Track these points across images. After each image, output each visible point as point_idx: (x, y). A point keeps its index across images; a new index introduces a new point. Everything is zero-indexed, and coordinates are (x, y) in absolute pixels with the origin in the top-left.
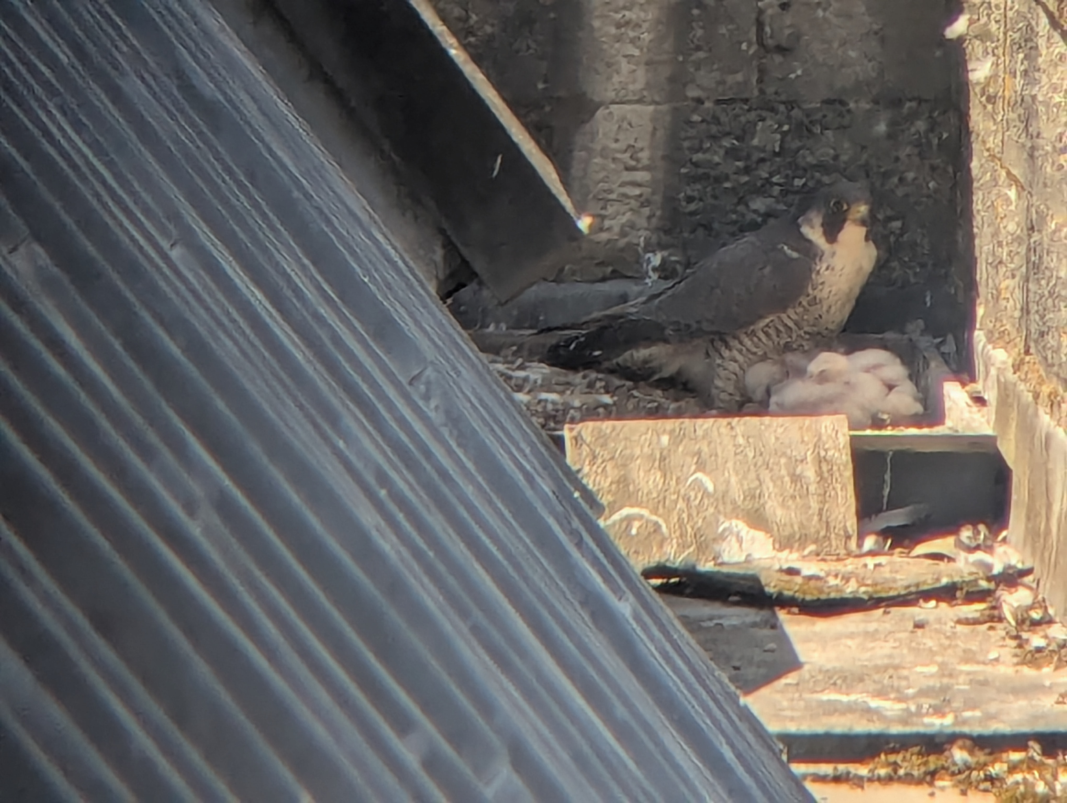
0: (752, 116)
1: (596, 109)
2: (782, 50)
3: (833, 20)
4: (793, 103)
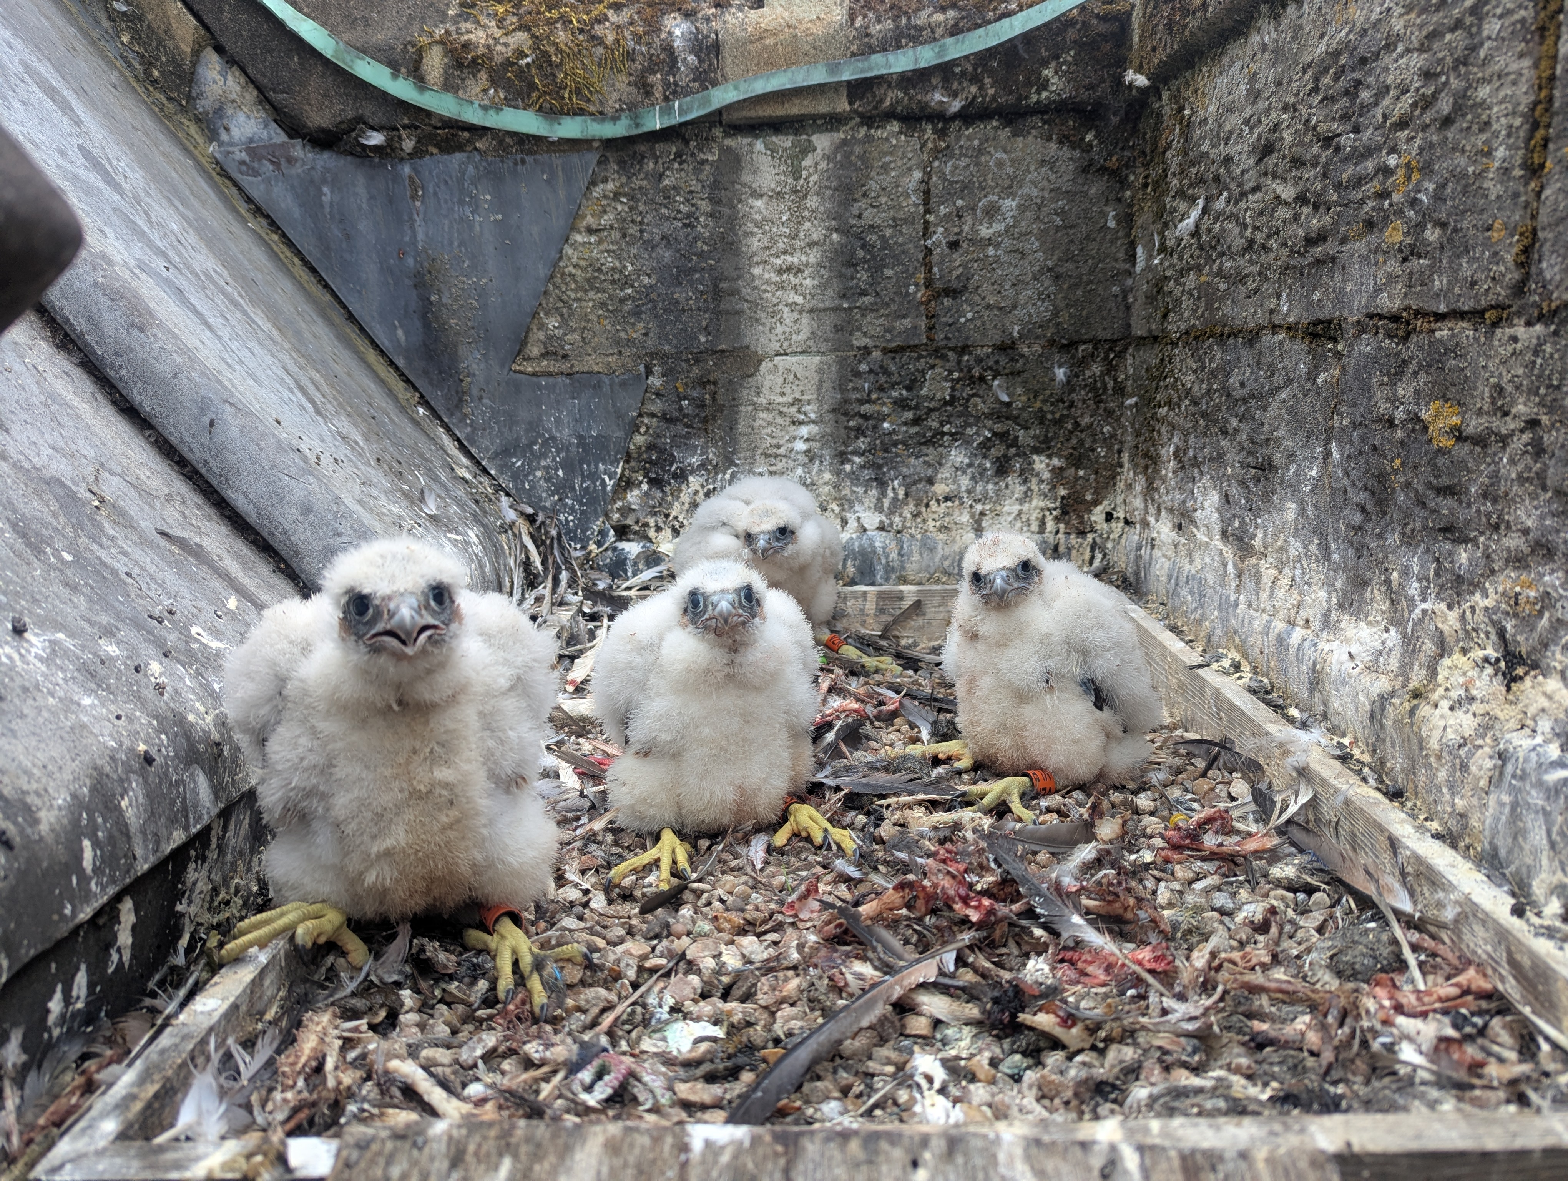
0: (921, 364)
1: (760, 362)
2: (952, 293)
3: (1005, 258)
4: (964, 349)
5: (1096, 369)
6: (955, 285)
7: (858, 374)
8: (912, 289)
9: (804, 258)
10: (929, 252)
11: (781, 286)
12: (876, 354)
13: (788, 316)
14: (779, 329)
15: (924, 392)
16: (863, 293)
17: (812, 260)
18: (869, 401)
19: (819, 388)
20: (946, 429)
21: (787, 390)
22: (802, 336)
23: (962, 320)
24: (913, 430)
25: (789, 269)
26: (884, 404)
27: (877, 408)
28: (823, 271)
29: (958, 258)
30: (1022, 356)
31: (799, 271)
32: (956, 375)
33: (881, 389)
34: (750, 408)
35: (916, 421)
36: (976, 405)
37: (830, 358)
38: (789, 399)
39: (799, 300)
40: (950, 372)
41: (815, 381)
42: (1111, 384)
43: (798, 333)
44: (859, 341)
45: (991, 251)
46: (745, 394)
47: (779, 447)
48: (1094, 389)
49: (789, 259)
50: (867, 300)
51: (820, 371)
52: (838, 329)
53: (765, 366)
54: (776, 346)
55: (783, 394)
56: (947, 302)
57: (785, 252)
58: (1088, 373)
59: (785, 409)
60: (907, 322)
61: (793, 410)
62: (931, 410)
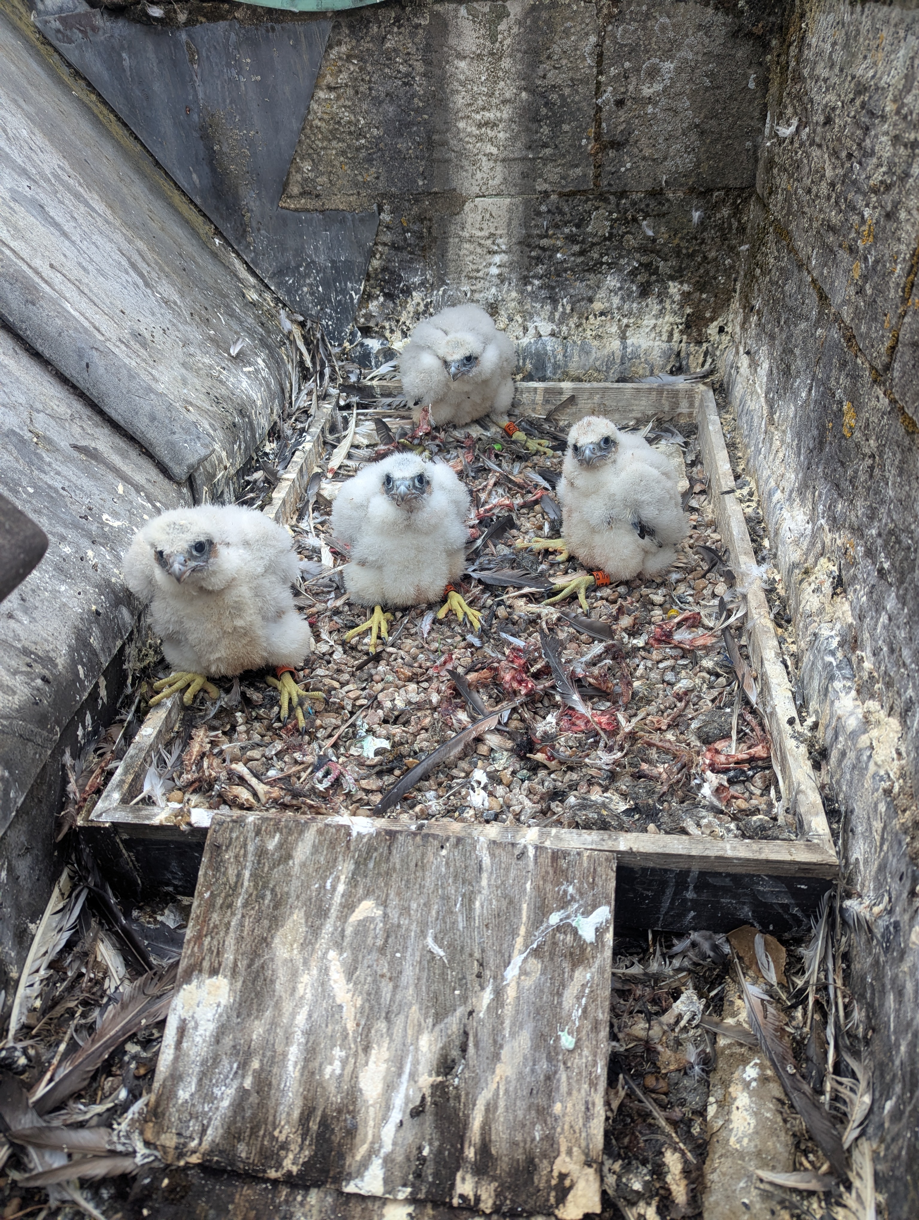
0: (588, 206)
1: (464, 202)
2: (617, 145)
3: (660, 116)
4: (623, 194)
5: (725, 212)
6: (619, 138)
7: (539, 214)
8: (584, 141)
9: (498, 114)
10: (599, 109)
11: (480, 139)
12: (554, 197)
13: (486, 164)
14: (479, 175)
15: (589, 229)
16: (545, 146)
17: (505, 116)
18: (546, 236)
19: (509, 225)
20: (604, 259)
21: (485, 226)
22: (497, 182)
23: (623, 169)
24: (580, 260)
25: (486, 124)
26: (558, 238)
27: (552, 242)
28: (513, 126)
29: (623, 115)
30: (668, 200)
31: (495, 125)
32: (615, 215)
33: (557, 226)
34: (457, 240)
35: (582, 253)
36: (628, 241)
37: (518, 200)
38: (485, 233)
39: (494, 150)
40: (611, 213)
41: (506, 219)
42: (735, 225)
43: (493, 178)
44: (541, 186)
45: (650, 109)
46: (453, 229)
47: (478, 271)
48: (722, 229)
49: (487, 114)
50: (548, 151)
51: (510, 211)
52: (524, 176)
53: (468, 206)
54: (476, 189)
55: (481, 229)
56: (612, 153)
57: (483, 109)
58: (718, 216)
59: (482, 242)
60: (579, 171)
61: (489, 242)
62: (593, 244)
